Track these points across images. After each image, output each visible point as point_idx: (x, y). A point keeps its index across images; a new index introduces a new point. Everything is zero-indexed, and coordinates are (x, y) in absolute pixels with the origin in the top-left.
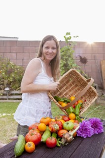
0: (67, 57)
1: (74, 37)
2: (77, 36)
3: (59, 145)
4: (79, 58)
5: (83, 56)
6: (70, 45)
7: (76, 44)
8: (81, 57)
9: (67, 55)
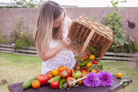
0: (114, 22)
1: (122, 2)
2: (125, 1)
3: (61, 88)
4: (127, 23)
5: (131, 21)
6: (117, 9)
7: (123, 9)
8: (129, 22)
9: (115, 20)
